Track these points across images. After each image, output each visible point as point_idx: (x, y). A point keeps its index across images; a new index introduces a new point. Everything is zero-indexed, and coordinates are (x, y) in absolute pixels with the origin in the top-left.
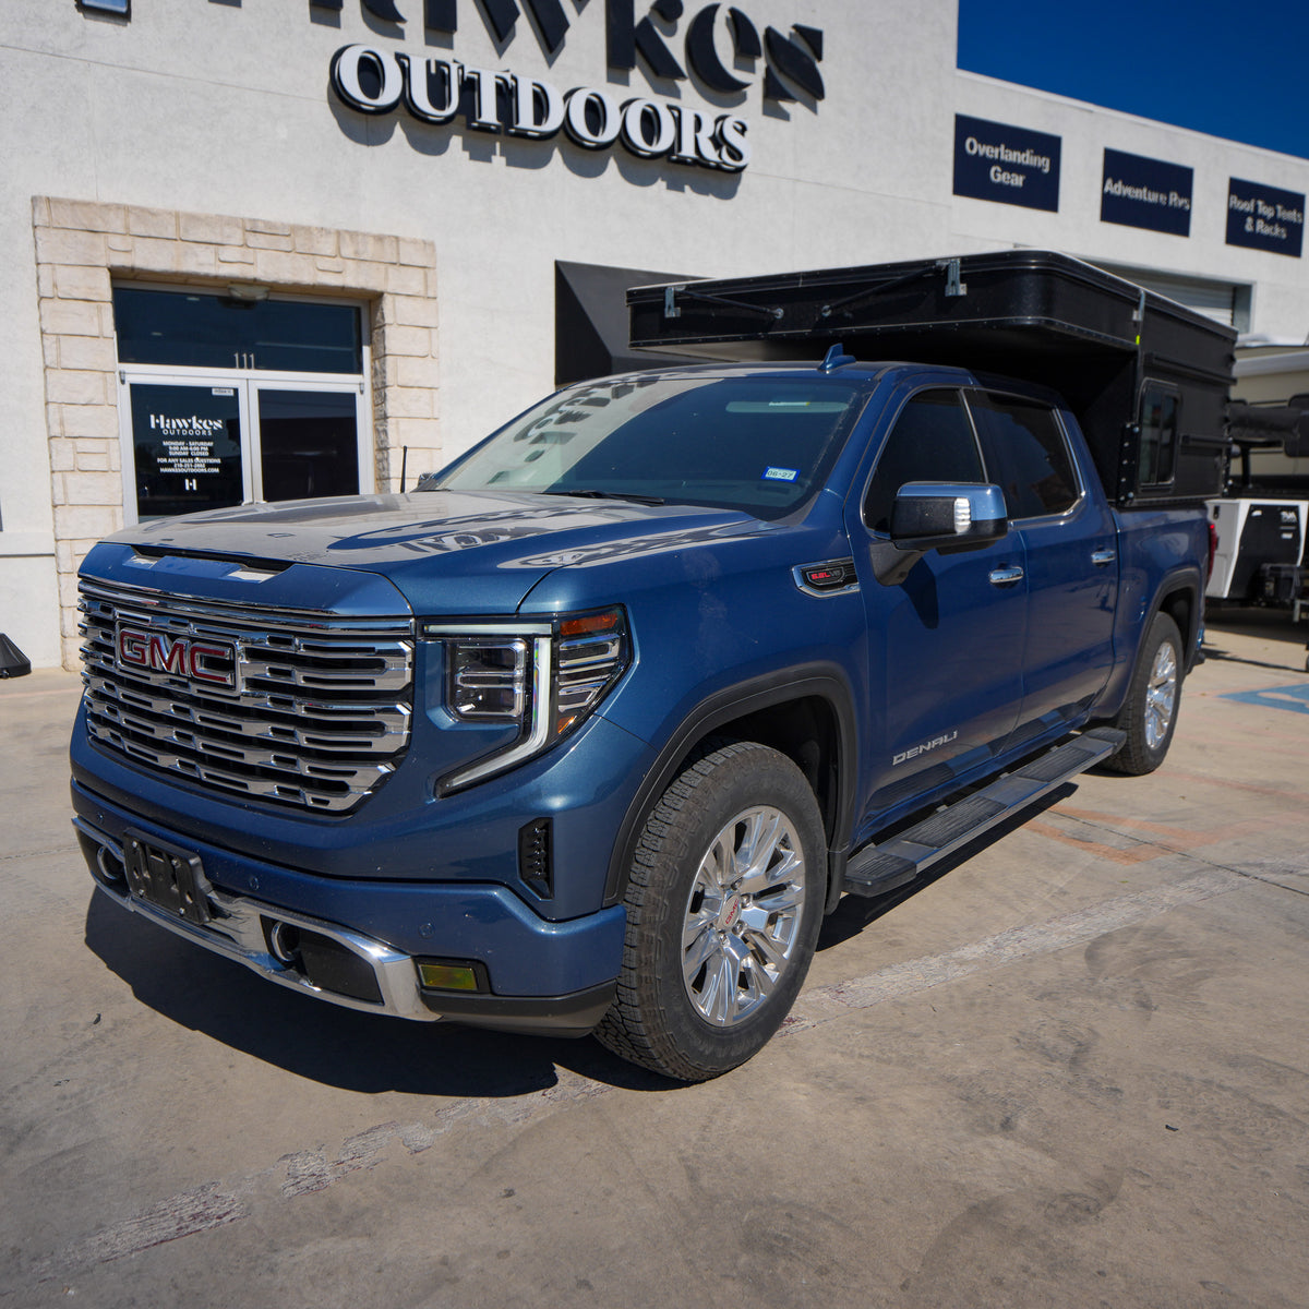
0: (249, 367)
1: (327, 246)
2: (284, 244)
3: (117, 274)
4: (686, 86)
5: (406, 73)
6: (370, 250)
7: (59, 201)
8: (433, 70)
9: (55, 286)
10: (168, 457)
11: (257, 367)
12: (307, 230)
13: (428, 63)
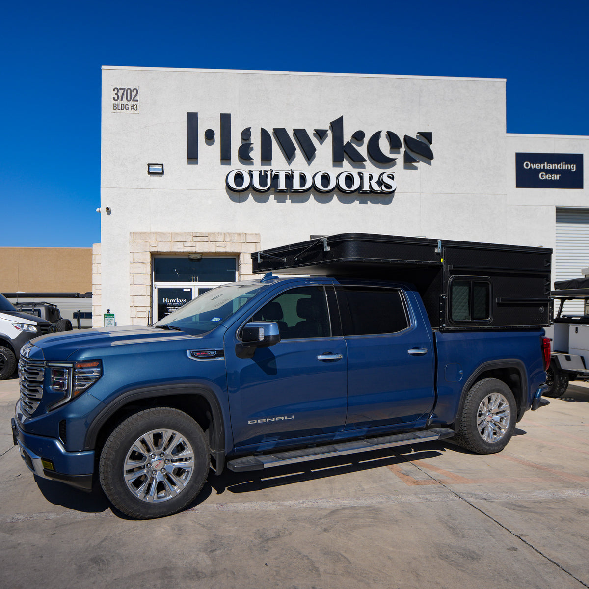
0: (196, 281)
1: (221, 239)
2: (206, 239)
3: (153, 254)
4: (368, 164)
5: (251, 176)
6: (236, 238)
7: (137, 233)
8: (263, 174)
9: (134, 259)
10: (168, 312)
11: (199, 281)
12: (214, 234)
13: (260, 172)
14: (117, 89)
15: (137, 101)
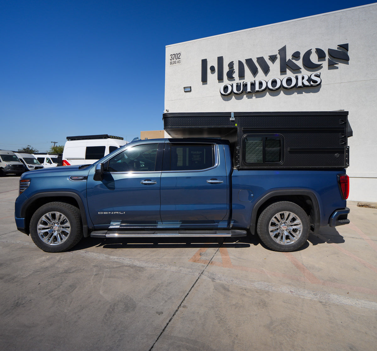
5: (232, 87)
10: (193, 158)
13: (237, 84)
14: (172, 55)
15: (180, 58)
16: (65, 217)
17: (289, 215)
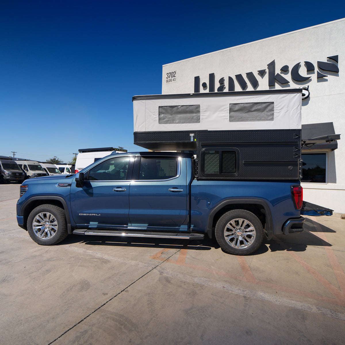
4: (292, 84)
15: (175, 76)
16: (54, 217)
17: (243, 222)
